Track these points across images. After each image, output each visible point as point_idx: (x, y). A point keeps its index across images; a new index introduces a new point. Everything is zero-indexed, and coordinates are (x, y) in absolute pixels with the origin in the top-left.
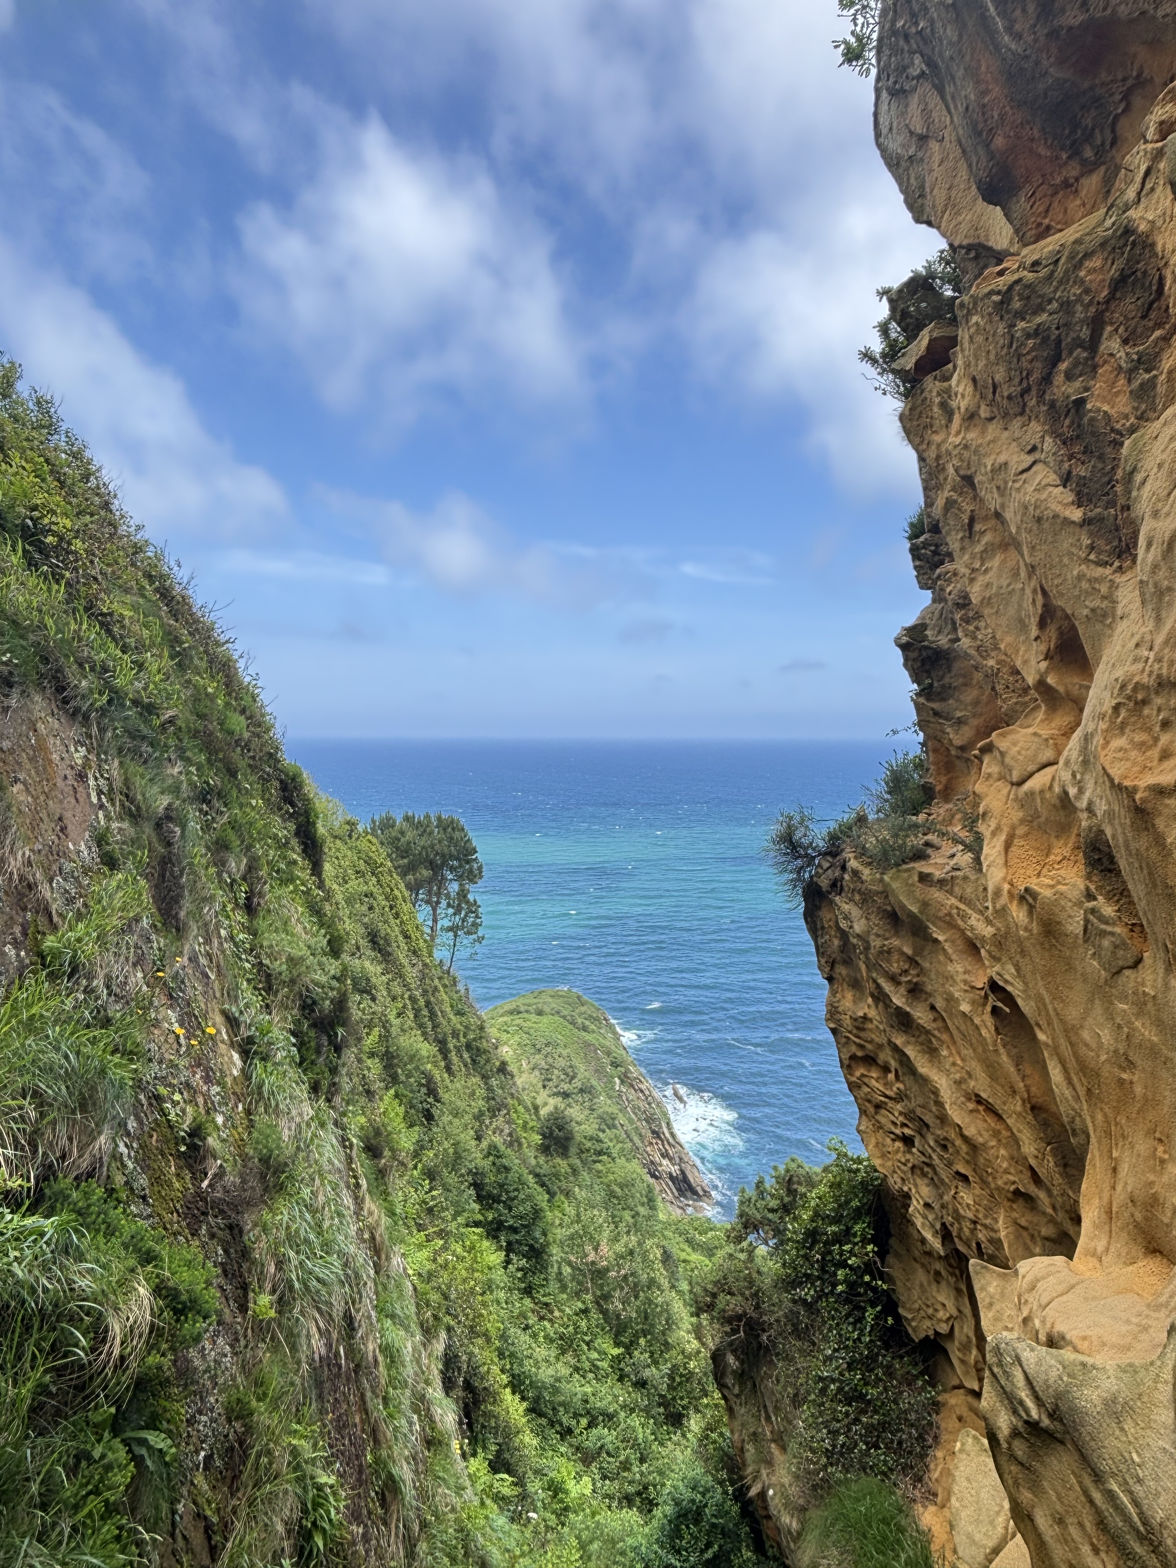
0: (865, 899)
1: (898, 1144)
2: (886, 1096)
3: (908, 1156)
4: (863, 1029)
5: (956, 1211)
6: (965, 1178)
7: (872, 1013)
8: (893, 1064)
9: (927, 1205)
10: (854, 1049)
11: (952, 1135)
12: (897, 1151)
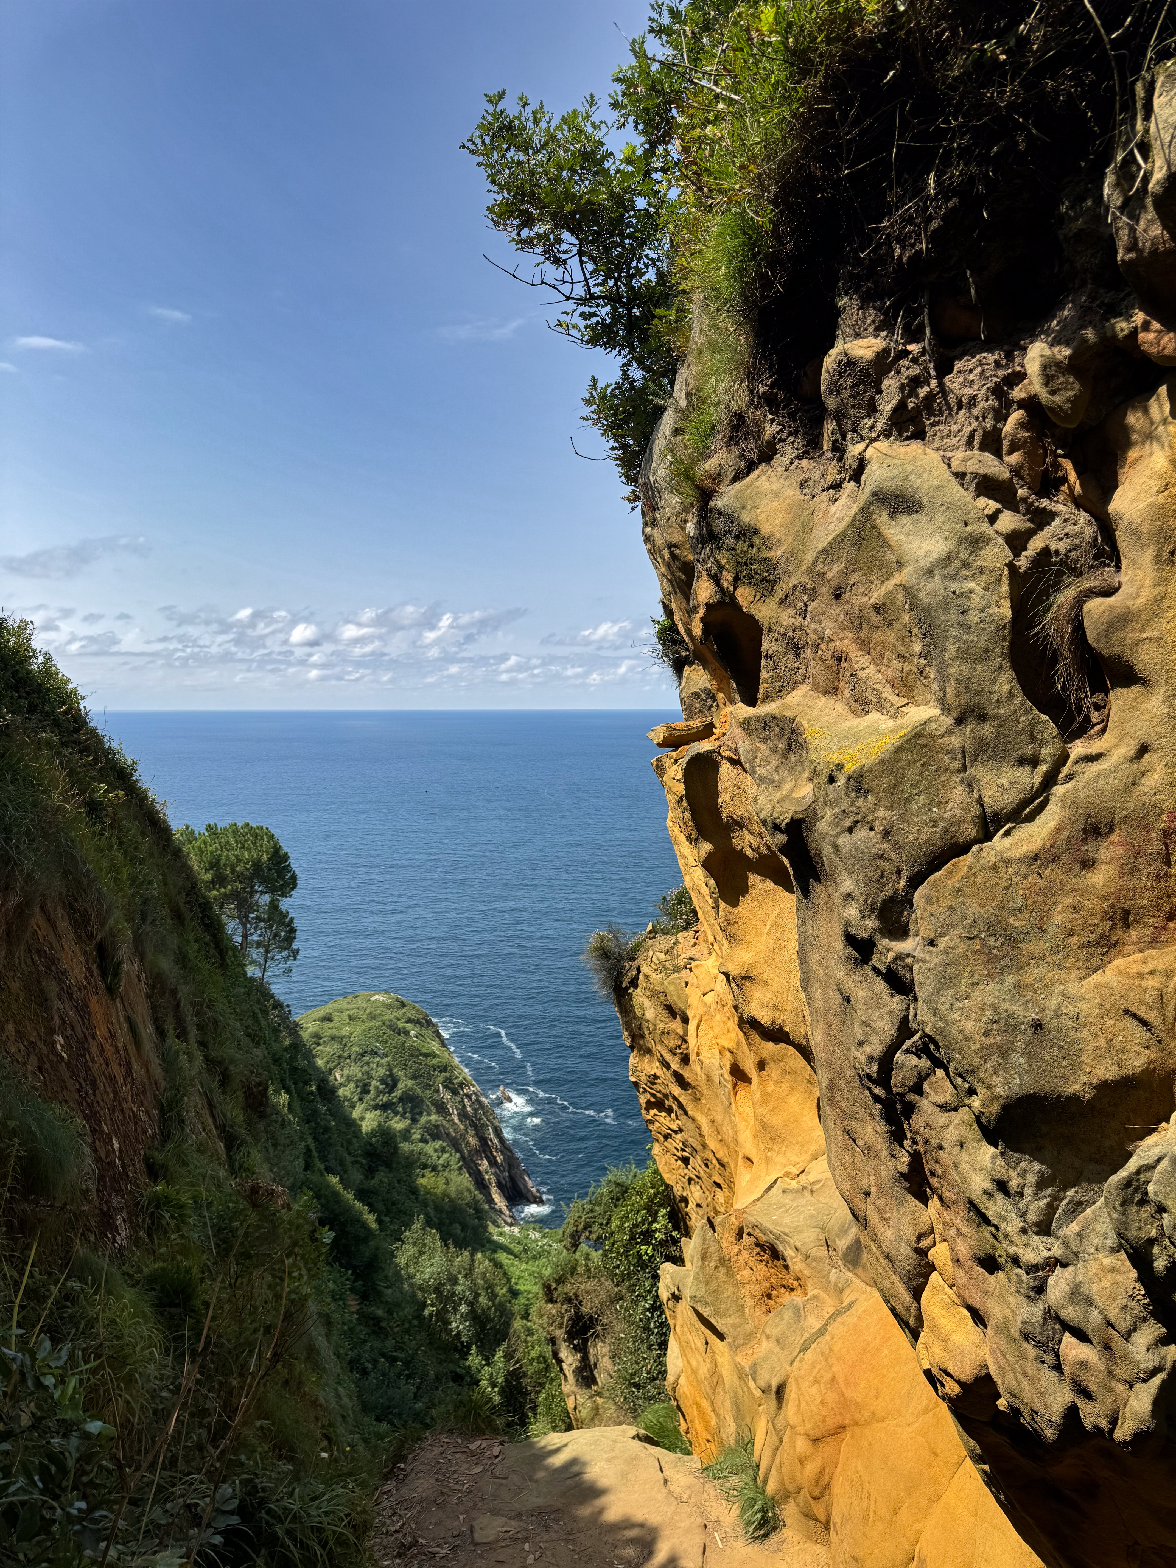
0: (654, 994)
1: (679, 1162)
2: (670, 1129)
3: (686, 1171)
4: (655, 1084)
5: (715, 1208)
6: (719, 1186)
7: (659, 1073)
8: (675, 1107)
9: (698, 1205)
10: (648, 1096)
11: (711, 1156)
12: (679, 1168)
